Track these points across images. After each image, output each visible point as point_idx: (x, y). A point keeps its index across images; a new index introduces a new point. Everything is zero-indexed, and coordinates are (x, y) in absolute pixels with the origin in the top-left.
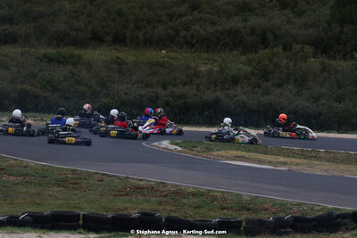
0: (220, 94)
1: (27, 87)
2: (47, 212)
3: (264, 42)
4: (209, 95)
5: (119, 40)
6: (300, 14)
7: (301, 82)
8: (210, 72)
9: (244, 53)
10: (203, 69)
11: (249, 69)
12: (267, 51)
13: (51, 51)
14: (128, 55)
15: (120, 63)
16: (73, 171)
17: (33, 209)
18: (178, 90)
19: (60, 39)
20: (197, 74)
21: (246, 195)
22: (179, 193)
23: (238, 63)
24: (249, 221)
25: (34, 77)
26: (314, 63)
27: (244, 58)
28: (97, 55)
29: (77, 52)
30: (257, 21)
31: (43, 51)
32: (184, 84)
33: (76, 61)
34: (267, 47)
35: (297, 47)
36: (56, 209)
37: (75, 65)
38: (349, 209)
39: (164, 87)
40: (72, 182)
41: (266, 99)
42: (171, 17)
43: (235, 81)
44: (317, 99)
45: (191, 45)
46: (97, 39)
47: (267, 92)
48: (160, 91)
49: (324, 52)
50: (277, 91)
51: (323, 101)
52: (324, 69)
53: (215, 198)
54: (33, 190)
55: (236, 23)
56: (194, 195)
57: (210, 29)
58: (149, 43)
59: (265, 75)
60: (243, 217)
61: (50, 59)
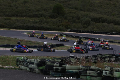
0: (34, 25)
1: (2, 24)
2: (5, 45)
3: (41, 16)
4: (32, 25)
5: (17, 16)
6: (47, 11)
7: (48, 23)
8: (32, 21)
9: (38, 18)
10: (31, 20)
11: (39, 21)
12: (42, 18)
13: (6, 18)
14: (19, 18)
15: (17, 20)
16: (10, 38)
17: (3, 44)
18: (27, 24)
19: (7, 16)
20: (30, 21)
21: (38, 42)
22: (27, 41)
23: (37, 20)
24: (39, 46)
25: (3, 22)
26: (50, 20)
27: (38, 19)
28: (13, 18)
29: (10, 18)
30: (40, 13)
31: (4, 18)
32: (28, 23)
33: (10, 19)
34: (42, 17)
35: (47, 17)
36: (7, 44)
37: (10, 20)
38: (55, 44)
39: (25, 23)
40: (9, 39)
41: (42, 26)
42: (26, 12)
43: (36, 23)
44: (50, 26)
45: (29, 17)
46: (13, 16)
47: (42, 24)
48: (24, 24)
49: (51, 18)
50: (44, 24)
51: (51, 26)
52: (51, 21)
53: (33, 42)
54: (3, 41)
55: (37, 13)
56: (29, 41)
57: (32, 14)
58: (22, 16)
59: (41, 22)
60: (38, 45)
61: (6, 19)
